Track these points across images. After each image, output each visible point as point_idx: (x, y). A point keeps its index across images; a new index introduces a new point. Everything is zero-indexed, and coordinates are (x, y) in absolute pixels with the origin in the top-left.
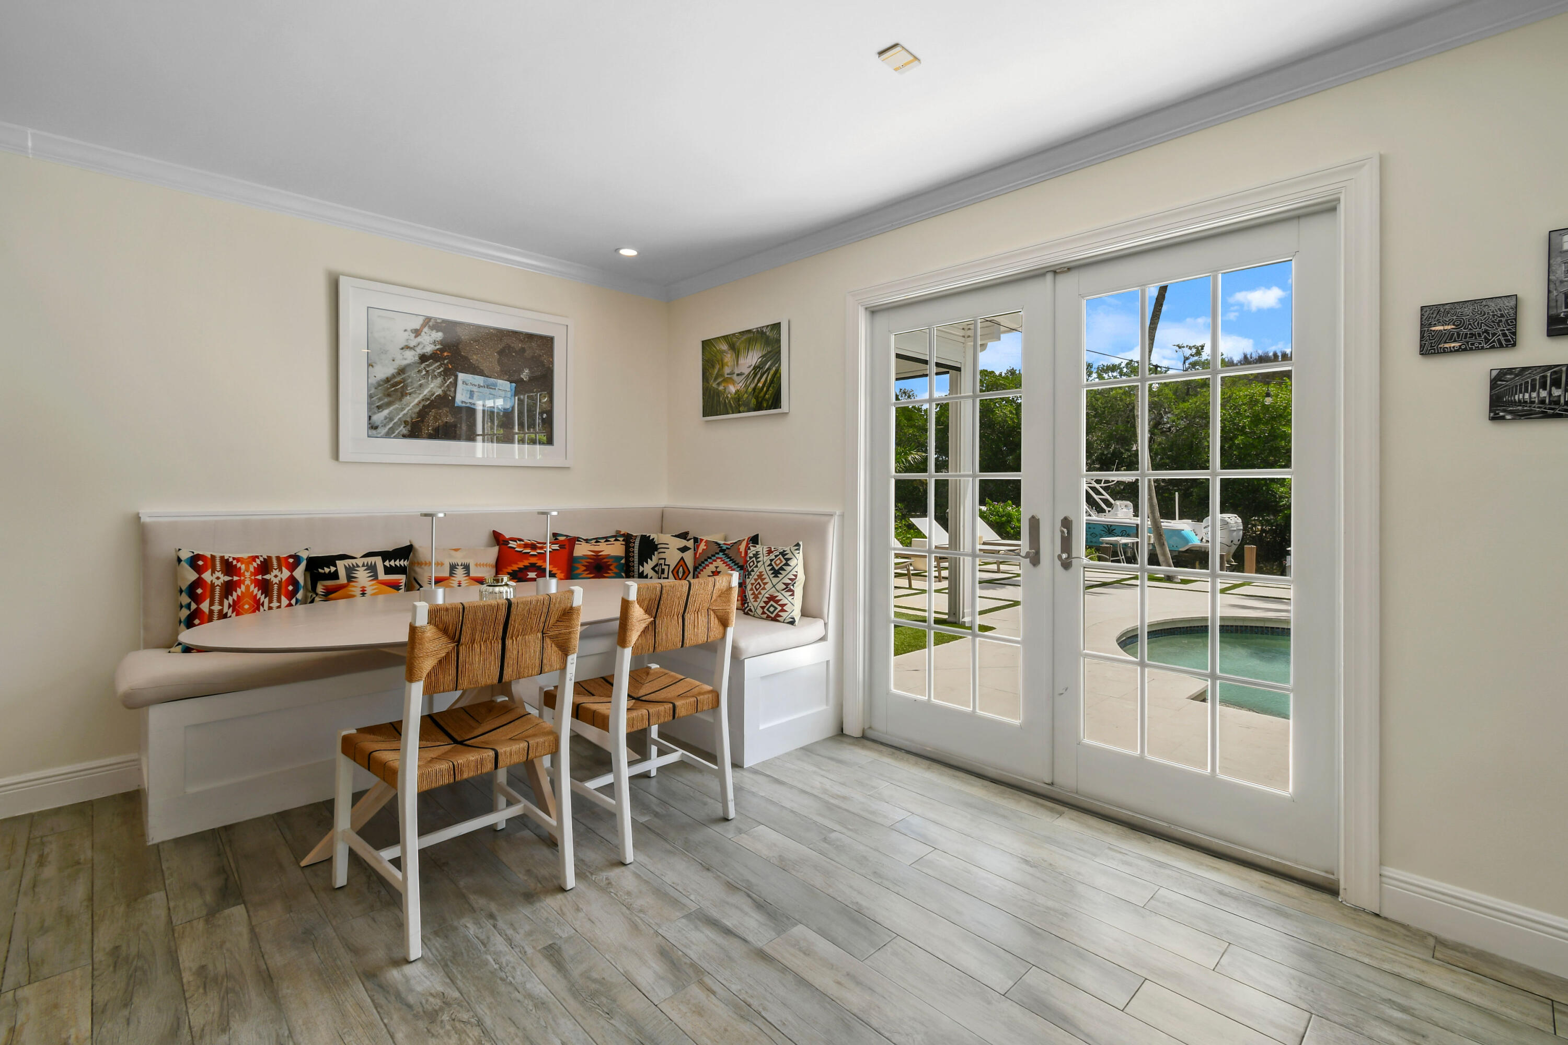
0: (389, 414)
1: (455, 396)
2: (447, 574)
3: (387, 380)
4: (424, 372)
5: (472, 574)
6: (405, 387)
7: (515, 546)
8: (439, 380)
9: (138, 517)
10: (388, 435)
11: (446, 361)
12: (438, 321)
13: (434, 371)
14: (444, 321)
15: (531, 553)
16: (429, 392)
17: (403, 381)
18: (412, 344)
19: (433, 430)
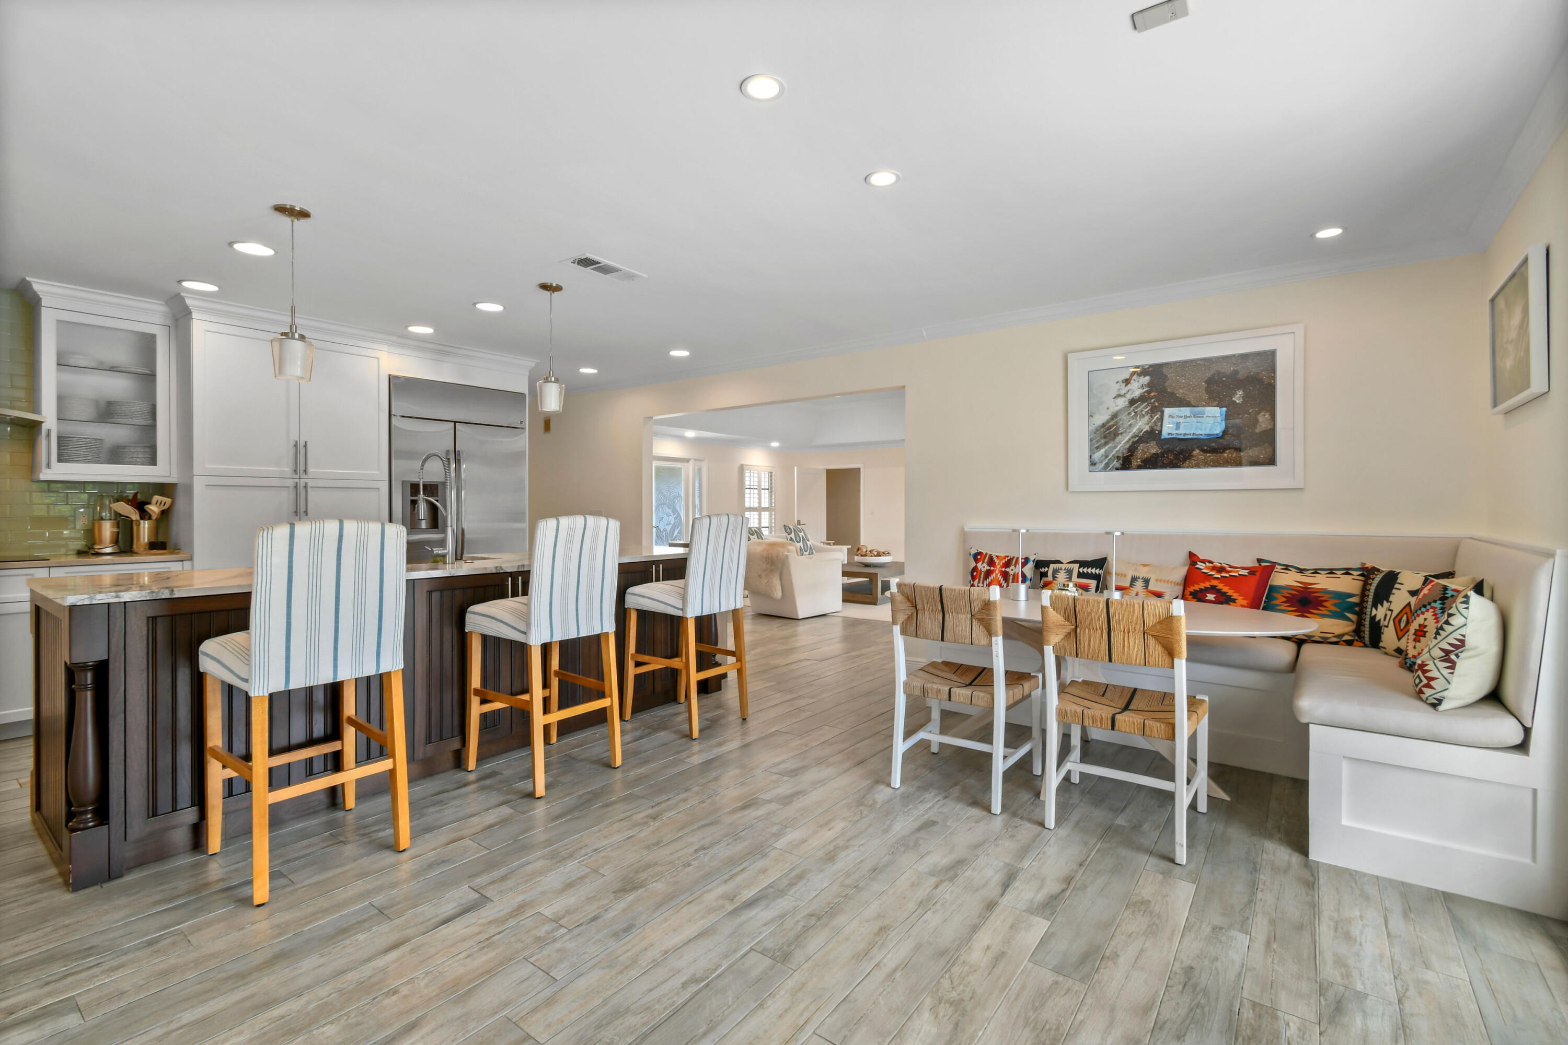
0: (1105, 452)
1: (1161, 430)
2: (1128, 585)
3: (1103, 425)
4: (1133, 414)
5: (1151, 587)
6: (1118, 428)
7: (1202, 568)
8: (1147, 418)
9: (963, 529)
10: (1106, 468)
11: (1152, 401)
12: (1146, 367)
13: (1142, 411)
14: (1151, 366)
15: (1215, 576)
16: (1138, 429)
17: (1116, 423)
18: (1122, 392)
19: (1142, 461)
